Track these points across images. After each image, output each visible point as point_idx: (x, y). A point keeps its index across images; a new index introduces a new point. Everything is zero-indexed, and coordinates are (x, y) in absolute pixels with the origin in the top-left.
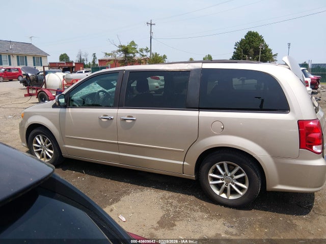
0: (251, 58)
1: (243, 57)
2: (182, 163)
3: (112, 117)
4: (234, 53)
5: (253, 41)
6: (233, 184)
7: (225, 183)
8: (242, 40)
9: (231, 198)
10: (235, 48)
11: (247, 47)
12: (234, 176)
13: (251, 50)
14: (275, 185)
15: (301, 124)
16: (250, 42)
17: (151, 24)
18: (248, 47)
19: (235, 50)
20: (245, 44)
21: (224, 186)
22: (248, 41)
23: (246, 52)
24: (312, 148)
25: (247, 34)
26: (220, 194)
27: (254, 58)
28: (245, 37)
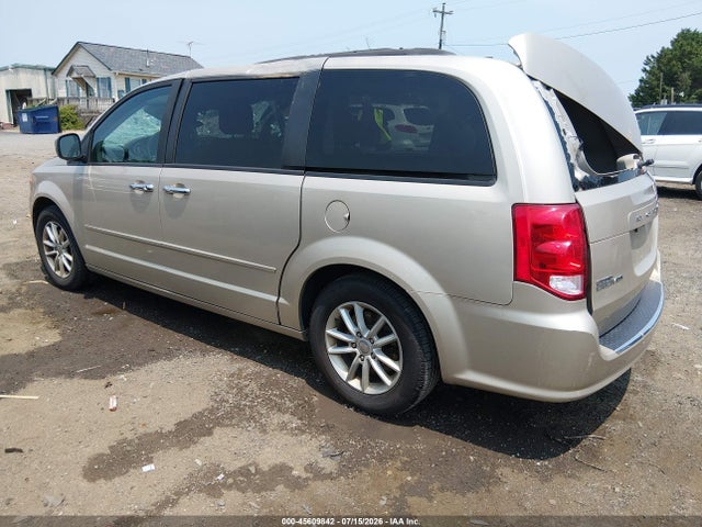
0: (682, 94)
1: (664, 90)
2: (274, 299)
3: (151, 186)
4: (641, 81)
5: (690, 53)
6: (374, 358)
7: (359, 354)
8: (663, 50)
9: (370, 390)
10: (644, 70)
11: (675, 69)
12: (375, 338)
13: (686, 75)
14: (461, 370)
15: (521, 213)
16: (683, 55)
17: (443, 13)
18: (677, 66)
19: (644, 75)
20: (670, 60)
21: (357, 360)
22: (678, 53)
23: (671, 80)
24: (547, 282)
25: (678, 36)
26: (349, 378)
27: (689, 96)
28: (673, 43)
